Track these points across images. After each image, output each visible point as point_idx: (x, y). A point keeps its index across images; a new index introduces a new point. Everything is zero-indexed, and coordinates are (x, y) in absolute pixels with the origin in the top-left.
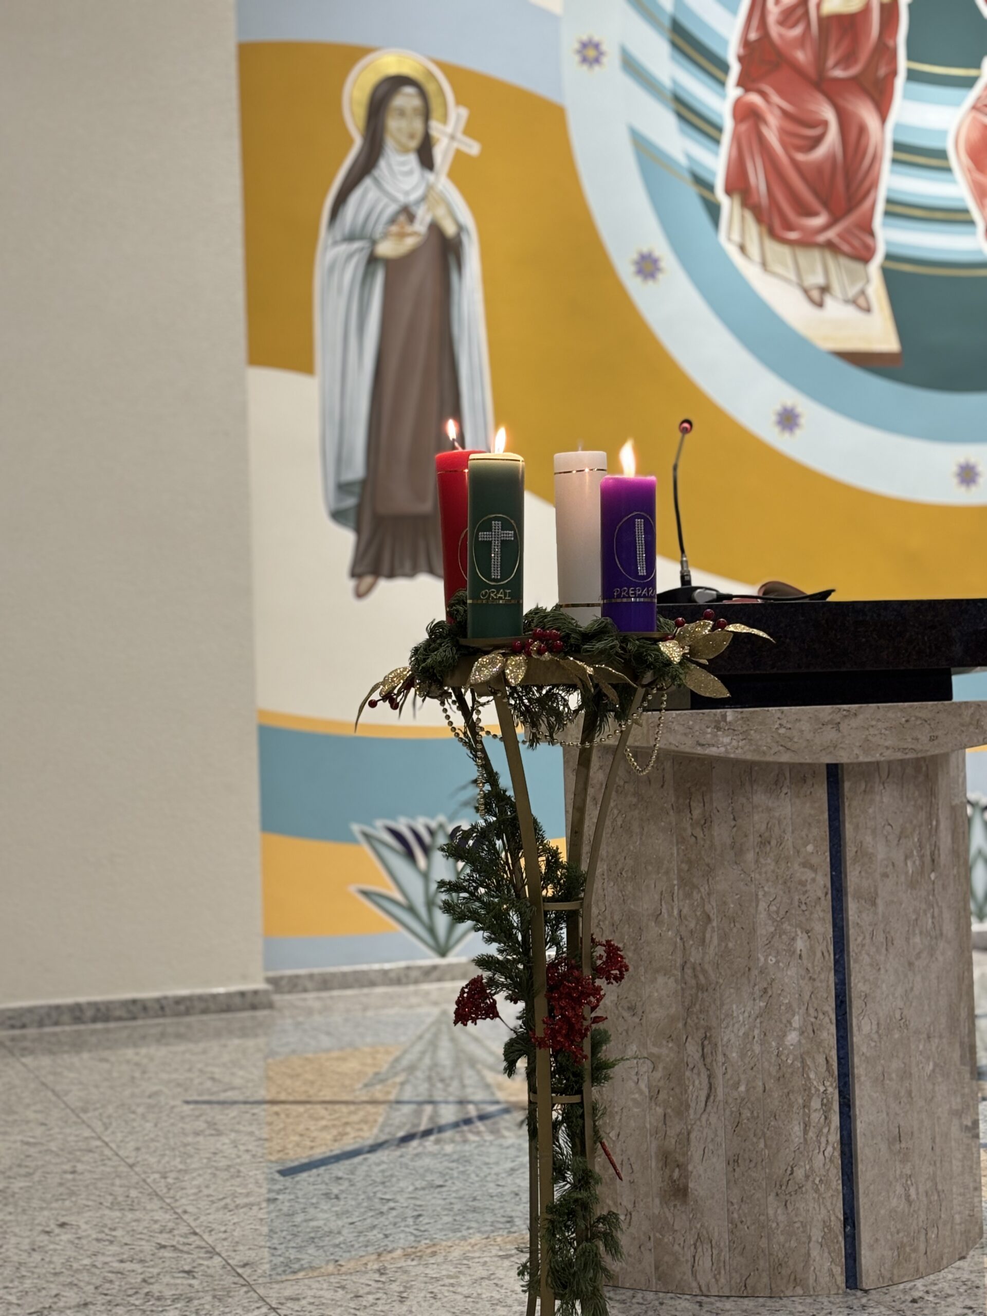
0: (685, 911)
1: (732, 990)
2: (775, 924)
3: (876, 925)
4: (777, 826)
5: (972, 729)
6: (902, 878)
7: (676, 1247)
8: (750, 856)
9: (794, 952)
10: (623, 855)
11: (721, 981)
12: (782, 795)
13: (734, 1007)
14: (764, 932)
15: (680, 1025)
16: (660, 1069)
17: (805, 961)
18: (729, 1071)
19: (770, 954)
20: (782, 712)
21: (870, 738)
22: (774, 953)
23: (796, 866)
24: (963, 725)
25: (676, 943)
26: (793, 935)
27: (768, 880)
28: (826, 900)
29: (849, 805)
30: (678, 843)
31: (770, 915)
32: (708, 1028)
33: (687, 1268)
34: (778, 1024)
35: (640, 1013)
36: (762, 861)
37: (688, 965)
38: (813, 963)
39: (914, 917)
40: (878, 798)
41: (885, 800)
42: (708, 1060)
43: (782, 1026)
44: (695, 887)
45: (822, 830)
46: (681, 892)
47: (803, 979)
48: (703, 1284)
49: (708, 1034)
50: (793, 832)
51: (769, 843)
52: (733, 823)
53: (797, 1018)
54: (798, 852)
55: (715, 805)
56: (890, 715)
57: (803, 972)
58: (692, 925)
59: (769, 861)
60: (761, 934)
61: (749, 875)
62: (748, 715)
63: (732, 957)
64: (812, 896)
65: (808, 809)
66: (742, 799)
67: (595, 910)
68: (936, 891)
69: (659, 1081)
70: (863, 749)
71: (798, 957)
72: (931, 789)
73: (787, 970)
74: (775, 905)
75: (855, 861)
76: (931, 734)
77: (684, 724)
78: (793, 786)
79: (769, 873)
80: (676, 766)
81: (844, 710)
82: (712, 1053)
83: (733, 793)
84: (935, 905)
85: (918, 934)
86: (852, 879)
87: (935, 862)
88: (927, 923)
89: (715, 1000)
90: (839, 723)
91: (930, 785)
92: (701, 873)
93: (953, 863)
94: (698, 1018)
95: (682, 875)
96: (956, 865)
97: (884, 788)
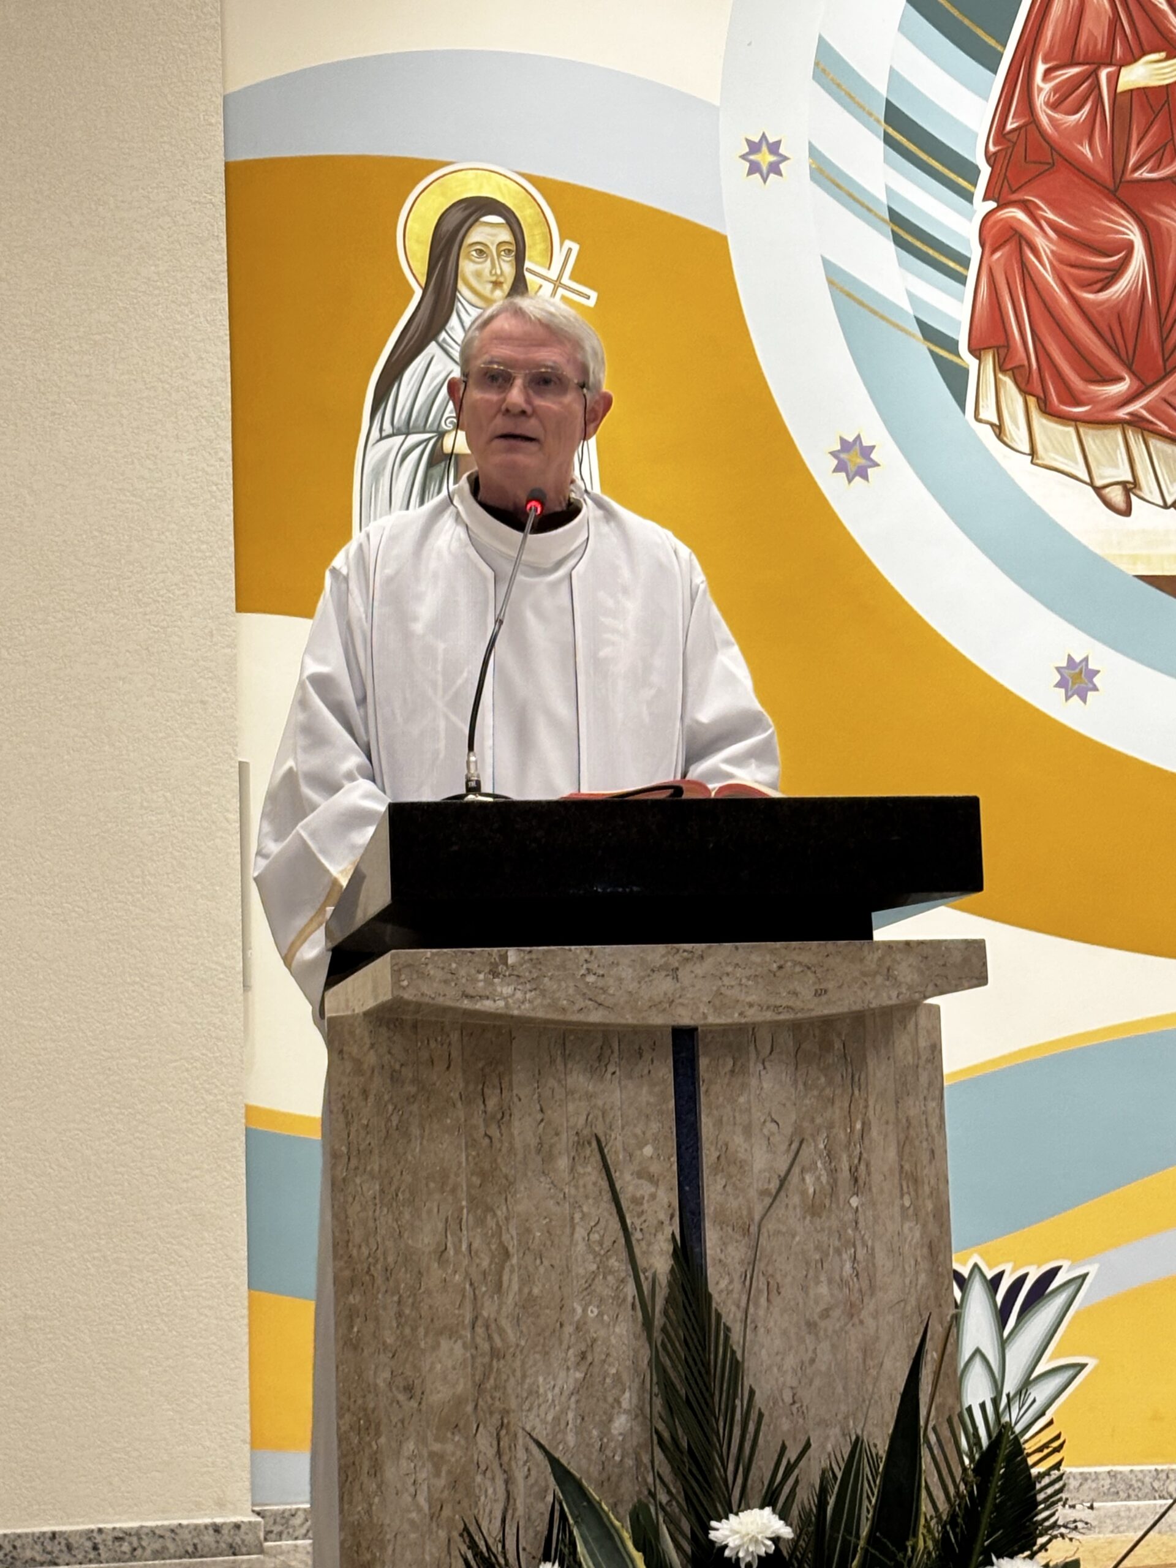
0: (475, 1246)
1: (538, 1356)
2: (598, 1259)
3: (749, 1264)
4: (601, 1119)
5: (879, 980)
6: (796, 1200)
8: (563, 1163)
9: (624, 1300)
10: (399, 1168)
11: (523, 1343)
12: (608, 1076)
13: (541, 1379)
14: (581, 1271)
15: (469, 1408)
16: (443, 1474)
18: (533, 1473)
19: (590, 1303)
20: (591, 953)
21: (723, 990)
22: (596, 1303)
23: (628, 1177)
24: (864, 974)
25: (464, 1291)
26: (623, 1275)
27: (587, 1197)
28: (671, 1225)
29: (707, 1091)
30: (466, 1149)
31: (589, 1246)
32: (506, 1412)
34: (601, 1403)
35: (419, 1394)
36: (580, 1170)
37: (479, 1322)
39: (818, 1257)
40: (754, 1082)
41: (765, 1085)
42: (505, 1458)
43: (607, 1406)
44: (490, 1209)
45: (664, 1126)
46: (471, 1218)
47: (638, 1339)
49: (505, 1421)
50: (623, 1128)
51: (590, 1144)
52: (539, 1116)
53: (627, 1395)
54: (631, 1156)
55: (515, 1092)
56: (755, 958)
57: (637, 1329)
58: (485, 1264)
59: (589, 1169)
60: (577, 1275)
61: (561, 1190)
62: (540, 956)
63: (537, 1308)
64: (652, 1221)
65: (645, 1096)
66: (552, 1083)
67: (365, 1251)
68: (861, 1225)
69: (442, 1491)
70: (715, 1009)
71: (630, 1308)
72: (853, 1077)
73: (614, 1326)
74: (598, 1232)
75: (716, 1169)
76: (817, 987)
77: (443, 968)
78: (623, 1062)
79: (590, 1186)
80: (466, 1039)
81: (685, 951)
82: (510, 1447)
83: (539, 1073)
84: (859, 1244)
85: (825, 1283)
86: (712, 1196)
87: (861, 1182)
88: (842, 1269)
89: (514, 1371)
90: (677, 969)
91: (850, 1070)
92: (496, 1189)
93: (902, 1189)
94: (493, 1398)
95: (473, 1192)
96: (909, 1193)
97: (765, 1068)
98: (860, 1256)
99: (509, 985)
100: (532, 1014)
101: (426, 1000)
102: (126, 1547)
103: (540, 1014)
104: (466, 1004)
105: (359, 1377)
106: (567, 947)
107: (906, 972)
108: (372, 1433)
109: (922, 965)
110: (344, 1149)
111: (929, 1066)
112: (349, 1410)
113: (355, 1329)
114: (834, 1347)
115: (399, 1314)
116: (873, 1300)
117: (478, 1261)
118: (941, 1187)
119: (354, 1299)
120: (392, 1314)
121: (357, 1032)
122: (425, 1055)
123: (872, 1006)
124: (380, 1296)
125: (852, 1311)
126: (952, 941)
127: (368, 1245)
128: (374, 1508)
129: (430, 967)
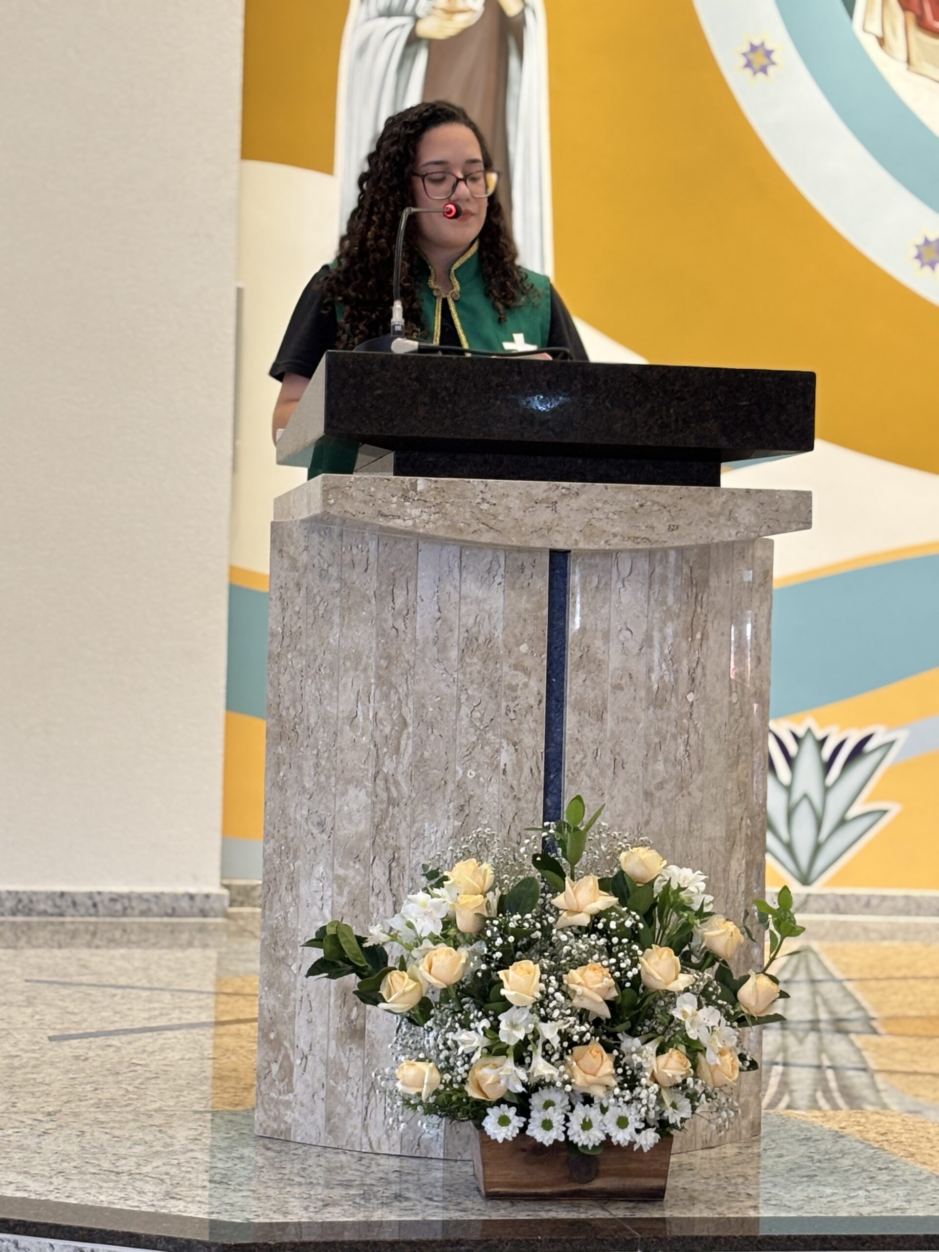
0: (380, 715)
1: (425, 807)
2: (478, 732)
3: (600, 743)
4: (487, 620)
5: (722, 520)
6: (642, 693)
7: (349, 1096)
8: (454, 654)
9: (497, 766)
10: (323, 648)
11: (413, 795)
12: (495, 585)
13: (426, 825)
14: (464, 741)
15: (368, 844)
16: (345, 894)
17: (510, 778)
19: (470, 767)
20: (486, 485)
21: (593, 521)
22: (475, 768)
23: (506, 668)
24: (710, 515)
25: (370, 749)
26: (497, 746)
27: (472, 682)
28: (539, 709)
29: (574, 602)
30: (377, 636)
31: (472, 722)
32: (398, 848)
33: (358, 1121)
35: (328, 829)
36: (468, 660)
37: (380, 776)
38: (519, 781)
39: (657, 740)
40: (614, 597)
41: (623, 600)
42: (395, 885)
44: (392, 686)
45: (539, 628)
46: (377, 692)
47: (506, 797)
48: (374, 1139)
49: (396, 855)
50: (504, 629)
51: (477, 640)
52: (438, 615)
54: (510, 652)
55: (418, 594)
56: (621, 497)
57: (507, 790)
58: (387, 730)
59: (475, 660)
60: (461, 744)
61: (452, 675)
62: (444, 485)
63: (427, 768)
64: (523, 703)
65: (524, 604)
66: (449, 588)
67: (292, 712)
68: (695, 716)
69: (343, 907)
70: (584, 535)
71: (501, 772)
72: (696, 597)
73: (488, 787)
74: (479, 711)
75: (578, 666)
76: (672, 523)
77: (363, 491)
78: (508, 575)
79: (475, 675)
80: (380, 550)
81: (563, 488)
82: (399, 876)
83: (439, 580)
84: (692, 730)
85: (662, 762)
86: (574, 688)
87: (697, 682)
88: (676, 750)
89: (405, 817)
90: (556, 502)
91: (694, 590)
92: (399, 671)
93: (731, 689)
94: (387, 836)
95: (381, 672)
96: (736, 692)
97: (624, 586)
98: (692, 742)
99: (417, 508)
100: (435, 533)
101: (348, 515)
102: (119, 906)
103: (441, 533)
104: (382, 521)
105: (283, 811)
106: (467, 480)
107: (745, 515)
108: (291, 856)
109: (758, 510)
110: (280, 631)
111: (762, 589)
112: (273, 837)
113: (281, 774)
114: (665, 813)
115: (317, 765)
116: (701, 777)
117: (381, 727)
118: (764, 687)
119: (281, 750)
120: (311, 763)
121: (295, 535)
122: (347, 558)
123: (715, 541)
124: (302, 749)
125: (682, 785)
126: (785, 491)
127: (295, 707)
128: (289, 915)
129: (352, 489)
